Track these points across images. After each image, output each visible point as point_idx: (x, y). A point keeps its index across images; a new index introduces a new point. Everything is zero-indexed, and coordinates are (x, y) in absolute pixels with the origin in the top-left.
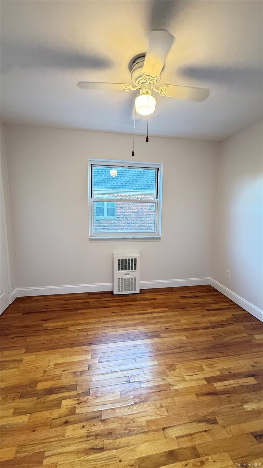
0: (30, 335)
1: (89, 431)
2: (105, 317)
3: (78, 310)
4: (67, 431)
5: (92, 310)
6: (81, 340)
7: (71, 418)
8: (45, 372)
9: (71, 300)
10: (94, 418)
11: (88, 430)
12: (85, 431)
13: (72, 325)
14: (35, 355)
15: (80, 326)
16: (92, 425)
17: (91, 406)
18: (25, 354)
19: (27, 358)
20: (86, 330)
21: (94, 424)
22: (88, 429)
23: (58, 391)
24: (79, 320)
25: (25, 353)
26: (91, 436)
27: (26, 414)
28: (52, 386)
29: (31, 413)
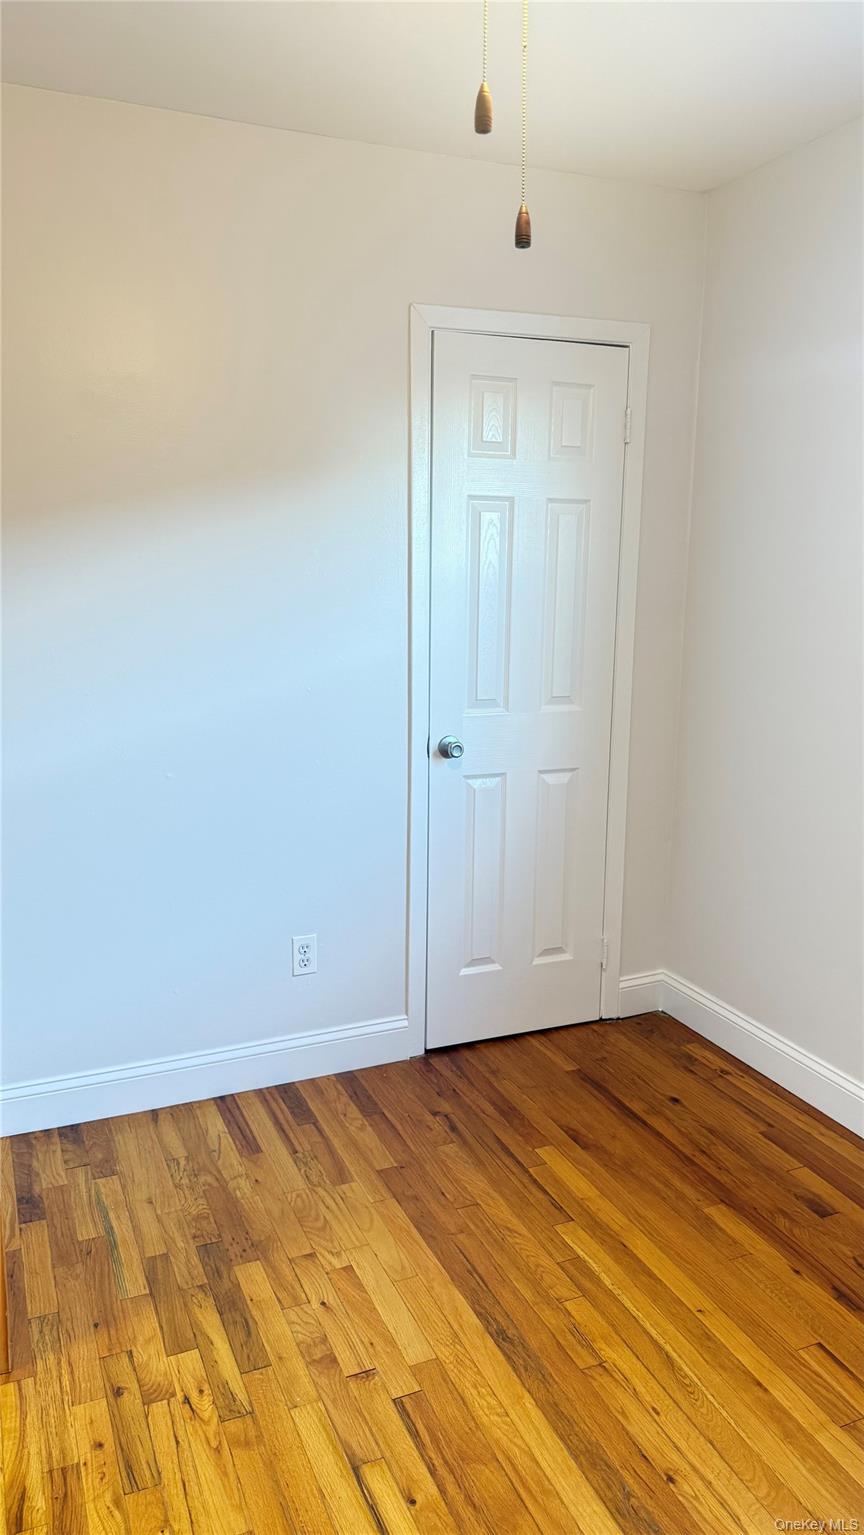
0: (471, 1140)
1: (83, 1469)
2: (752, 1326)
3: (728, 1198)
4: (91, 1403)
5: (772, 1251)
6: (515, 1292)
7: (132, 1401)
8: (311, 1256)
9: (785, 1149)
10: (130, 1467)
11: (85, 1464)
12: (86, 1453)
13: (597, 1229)
14: (378, 1197)
15: (602, 1255)
16: (104, 1470)
17: (177, 1442)
18: (374, 1177)
19: (360, 1189)
20: (587, 1284)
21: (107, 1475)
22: (89, 1464)
23: (235, 1323)
24: (651, 1233)
25: (379, 1172)
26: (65, 1479)
27: (149, 1284)
28: (252, 1300)
29: (151, 1294)
